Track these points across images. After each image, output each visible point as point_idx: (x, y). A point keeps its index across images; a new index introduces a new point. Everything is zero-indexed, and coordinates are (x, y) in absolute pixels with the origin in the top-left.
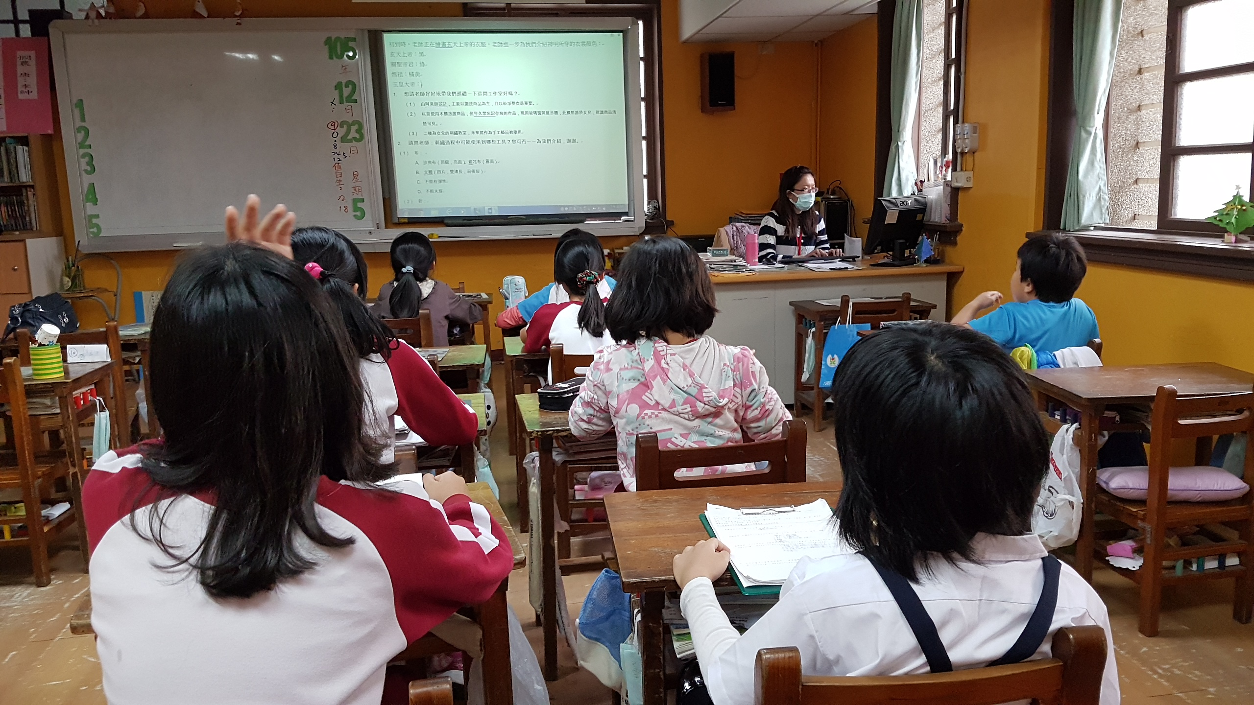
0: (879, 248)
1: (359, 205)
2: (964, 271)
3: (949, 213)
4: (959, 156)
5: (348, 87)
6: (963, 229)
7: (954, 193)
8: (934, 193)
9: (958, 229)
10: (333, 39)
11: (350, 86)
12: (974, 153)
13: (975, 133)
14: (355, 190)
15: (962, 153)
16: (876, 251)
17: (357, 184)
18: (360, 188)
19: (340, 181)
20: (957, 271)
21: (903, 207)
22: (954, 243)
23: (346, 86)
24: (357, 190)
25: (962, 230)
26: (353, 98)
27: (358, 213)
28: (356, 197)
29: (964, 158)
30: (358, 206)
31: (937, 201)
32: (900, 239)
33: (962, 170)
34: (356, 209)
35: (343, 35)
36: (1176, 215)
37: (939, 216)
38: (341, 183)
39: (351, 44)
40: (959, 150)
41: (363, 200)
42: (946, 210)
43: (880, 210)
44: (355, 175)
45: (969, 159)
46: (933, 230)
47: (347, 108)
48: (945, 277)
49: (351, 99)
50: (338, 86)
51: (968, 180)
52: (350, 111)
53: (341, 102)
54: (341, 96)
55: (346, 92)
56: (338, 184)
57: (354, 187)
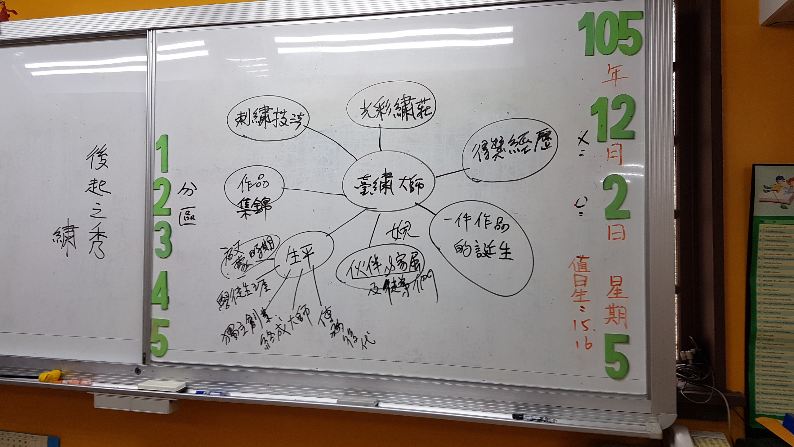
1: (619, 348)
5: (620, 107)
10: (597, 16)
11: (624, 106)
14: (612, 313)
17: (617, 302)
18: (623, 311)
19: (582, 293)
23: (616, 107)
24: (617, 314)
26: (629, 129)
27: (617, 367)
30: (616, 350)
34: (611, 356)
35: (619, 7)
38: (584, 298)
39: (633, 24)
41: (627, 340)
44: (616, 284)
47: (612, 148)
49: (623, 132)
50: (599, 109)
52: (618, 154)
53: (601, 138)
54: (602, 126)
55: (615, 118)
56: (578, 298)
57: (610, 308)
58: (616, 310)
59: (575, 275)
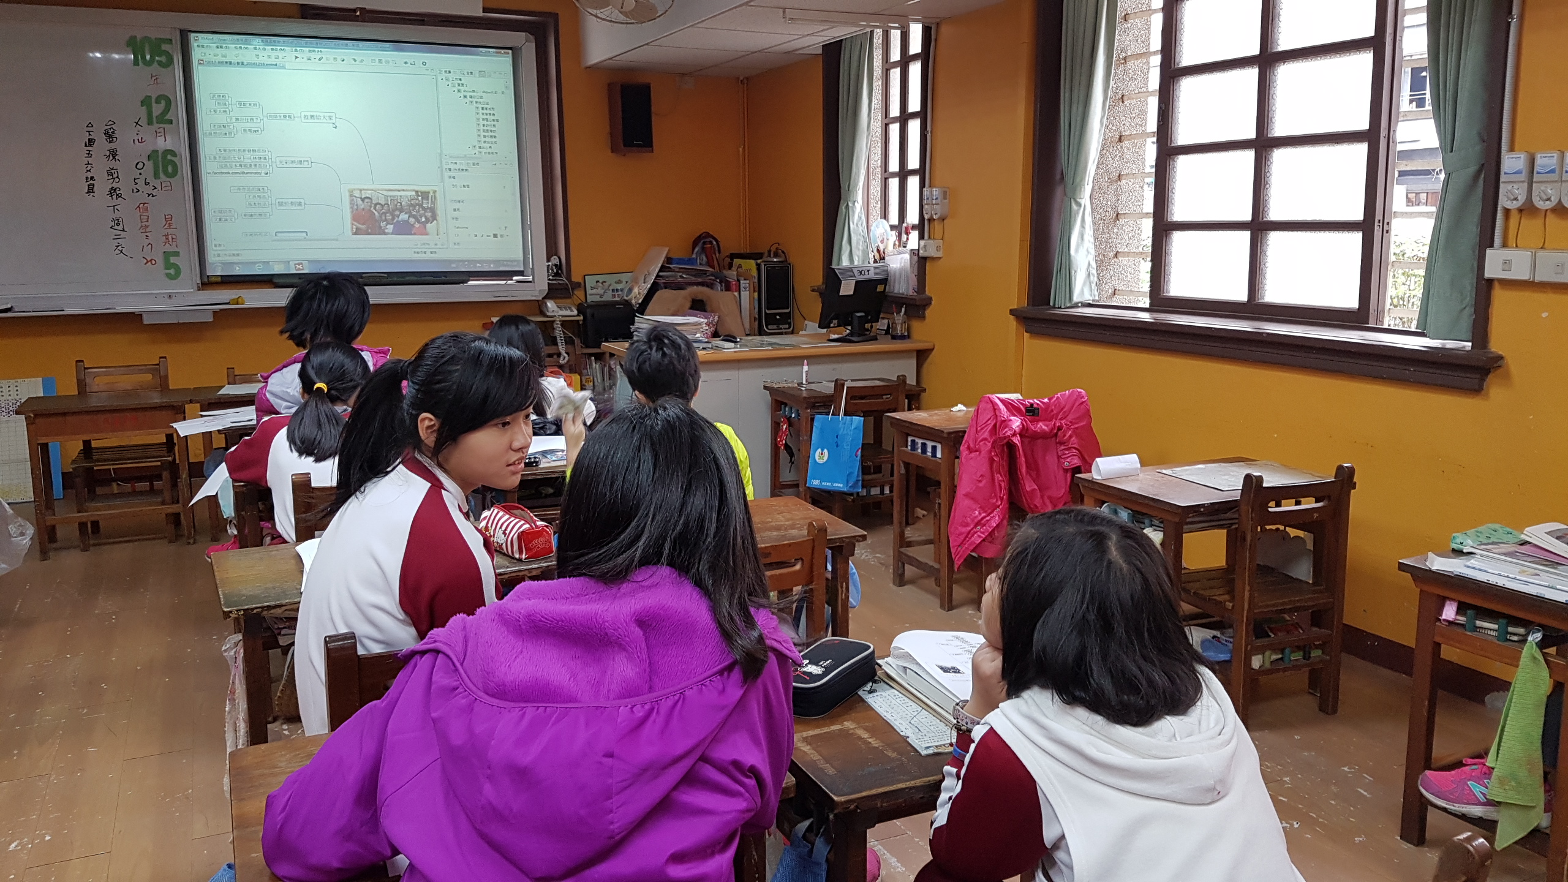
0: (835, 322)
1: (173, 260)
2: (933, 349)
3: (916, 284)
4: (926, 223)
5: (160, 103)
6: (933, 302)
7: (921, 262)
8: (899, 261)
9: (928, 302)
10: (138, 40)
11: (163, 102)
12: (943, 220)
13: (945, 198)
14: (167, 239)
15: (931, 220)
16: (832, 325)
17: (170, 231)
18: (174, 237)
19: (147, 227)
20: (925, 348)
21: (862, 278)
22: (923, 317)
23: (158, 102)
24: (170, 239)
25: (931, 303)
26: (167, 117)
27: (172, 271)
28: (168, 248)
29: (932, 225)
30: (172, 262)
31: (901, 270)
32: (858, 312)
33: (929, 238)
34: (168, 265)
35: (153, 35)
36: (1169, 292)
37: (903, 287)
38: (148, 230)
39: (164, 47)
40: (926, 217)
41: (177, 254)
42: (913, 281)
43: (832, 279)
44: (168, 220)
45: (937, 226)
46: (900, 302)
47: (158, 131)
48: (915, 354)
49: (164, 119)
50: (146, 102)
51: (938, 248)
52: (162, 134)
53: (150, 123)
54: (150, 115)
55: (157, 110)
56: (144, 231)
57: (165, 236)
58: (170, 237)
59: (140, 216)
